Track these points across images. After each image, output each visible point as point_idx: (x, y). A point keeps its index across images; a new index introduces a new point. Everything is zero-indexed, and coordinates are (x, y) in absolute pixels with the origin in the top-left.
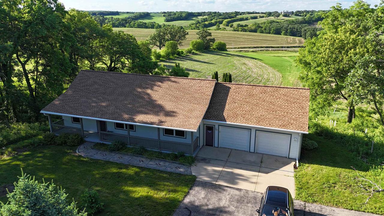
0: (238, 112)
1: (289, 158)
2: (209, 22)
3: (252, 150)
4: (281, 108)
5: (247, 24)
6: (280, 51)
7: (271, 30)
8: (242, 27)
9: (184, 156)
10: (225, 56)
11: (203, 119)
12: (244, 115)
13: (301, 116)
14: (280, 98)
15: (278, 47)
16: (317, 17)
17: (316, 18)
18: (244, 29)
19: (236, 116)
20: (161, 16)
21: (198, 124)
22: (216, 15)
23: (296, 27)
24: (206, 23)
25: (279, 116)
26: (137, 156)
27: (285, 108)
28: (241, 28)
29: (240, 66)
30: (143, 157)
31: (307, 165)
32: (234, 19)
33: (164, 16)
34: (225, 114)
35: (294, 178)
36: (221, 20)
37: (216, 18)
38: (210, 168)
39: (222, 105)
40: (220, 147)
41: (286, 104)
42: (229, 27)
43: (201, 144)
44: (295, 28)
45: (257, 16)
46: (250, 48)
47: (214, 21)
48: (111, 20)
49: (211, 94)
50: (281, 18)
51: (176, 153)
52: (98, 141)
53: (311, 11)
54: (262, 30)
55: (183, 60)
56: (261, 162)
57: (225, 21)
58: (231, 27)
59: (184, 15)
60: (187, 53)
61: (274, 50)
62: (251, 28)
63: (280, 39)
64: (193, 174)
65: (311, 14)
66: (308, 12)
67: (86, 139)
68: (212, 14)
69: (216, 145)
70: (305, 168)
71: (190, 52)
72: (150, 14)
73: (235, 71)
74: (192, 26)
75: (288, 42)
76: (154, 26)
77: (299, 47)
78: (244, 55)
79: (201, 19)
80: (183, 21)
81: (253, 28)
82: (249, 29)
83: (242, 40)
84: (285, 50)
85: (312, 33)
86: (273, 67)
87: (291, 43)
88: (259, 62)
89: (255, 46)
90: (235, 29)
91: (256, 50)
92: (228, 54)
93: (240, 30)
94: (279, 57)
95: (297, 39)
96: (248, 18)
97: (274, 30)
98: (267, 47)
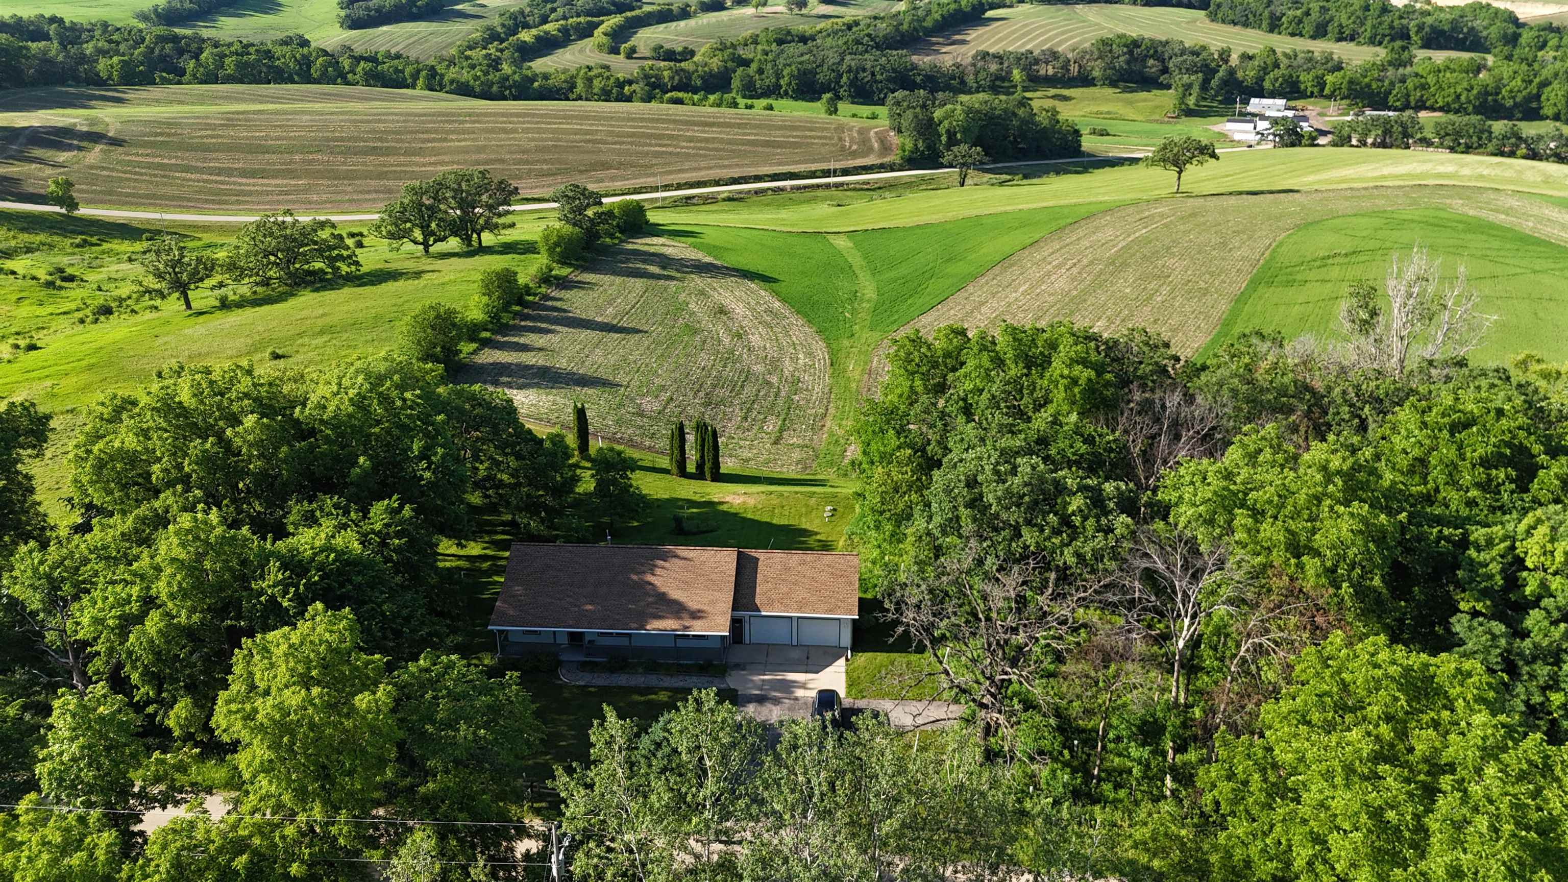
0: (773, 596)
1: (841, 648)
2: (534, 32)
3: (795, 643)
4: (826, 586)
5: (689, 41)
6: (820, 193)
7: (783, 76)
8: (672, 64)
9: (711, 665)
10: (658, 277)
11: (732, 610)
12: (781, 600)
13: (849, 595)
14: (823, 570)
15: (813, 174)
16: (937, 16)
17: (937, 20)
18: (682, 70)
19: (771, 603)
21: (727, 624)
23: (868, 66)
24: (526, 36)
25: (826, 597)
26: (651, 674)
27: (830, 586)
28: (671, 68)
29: (711, 326)
31: (861, 654)
32: (634, 13)
34: (758, 601)
35: (844, 675)
36: (582, 19)
37: (560, 11)
38: (756, 678)
39: (751, 587)
40: (753, 644)
41: (832, 579)
42: (622, 56)
43: (728, 643)
44: (864, 70)
46: (717, 183)
47: (557, 25)
49: (735, 573)
50: (815, 12)
52: (578, 658)
54: (749, 76)
55: (544, 325)
56: (809, 659)
57: (601, 29)
58: (629, 56)
60: (541, 287)
61: (799, 188)
62: (706, 64)
64: (732, 687)
67: (562, 658)
69: (747, 642)
70: (858, 658)
71: (546, 279)
73: (704, 359)
74: (468, 53)
75: (843, 147)
76: (309, 67)
77: (882, 168)
78: (708, 259)
79: (501, 15)
80: (424, 24)
81: (715, 64)
82: (700, 69)
83: (687, 148)
84: (837, 185)
85: (920, 117)
86: (805, 315)
87: (854, 155)
88: (763, 293)
89: (736, 176)
90: (647, 68)
91: (740, 192)
92: (664, 261)
93: (666, 73)
94: (819, 237)
95: (872, 133)
96: (688, 6)
97: (792, 75)
98: (775, 174)
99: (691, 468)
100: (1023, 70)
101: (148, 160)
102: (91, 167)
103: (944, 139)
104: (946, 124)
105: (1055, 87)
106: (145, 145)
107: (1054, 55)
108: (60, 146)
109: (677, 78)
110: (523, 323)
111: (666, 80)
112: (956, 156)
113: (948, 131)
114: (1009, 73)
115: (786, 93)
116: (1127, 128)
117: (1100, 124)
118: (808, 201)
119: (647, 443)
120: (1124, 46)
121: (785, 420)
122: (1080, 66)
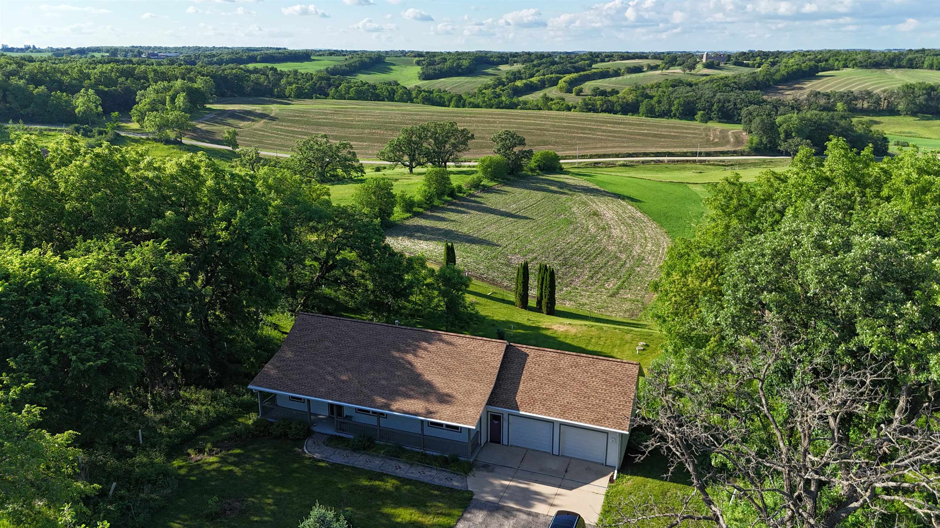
0: (536, 396)
1: (606, 465)
2: (524, 81)
3: (556, 452)
4: (597, 393)
5: (617, 87)
6: (688, 165)
7: (674, 105)
8: (603, 97)
9: (457, 460)
10: (556, 192)
11: (487, 404)
12: (545, 401)
13: (621, 407)
14: (596, 376)
15: (685, 154)
16: (784, 73)
17: (783, 75)
18: (609, 101)
19: (532, 402)
20: (410, 64)
21: (478, 417)
22: (544, 63)
23: (732, 99)
24: (519, 83)
25: (593, 405)
26: (391, 460)
27: (602, 393)
28: (602, 100)
29: (584, 221)
30: (400, 461)
31: (629, 477)
32: (585, 73)
33: (418, 63)
34: (518, 399)
35: (604, 497)
36: (553, 75)
37: (541, 72)
38: (497, 482)
39: (514, 383)
40: (511, 446)
41: (604, 387)
42: (573, 94)
43: (483, 441)
44: (729, 101)
45: (642, 66)
46: (617, 156)
47: (538, 78)
48: (293, 80)
49: (499, 365)
50: (700, 72)
51: (447, 456)
52: (331, 431)
53: (773, 53)
54: (651, 104)
55: (463, 209)
56: (566, 472)
57: (563, 79)
58: (578, 94)
59: (465, 63)
60: (470, 190)
61: (673, 161)
62: (625, 98)
63: (691, 133)
64: (470, 489)
65: (772, 60)
66: (765, 55)
67: (315, 429)
68: (532, 61)
69: (505, 442)
70: (625, 480)
71: (476, 185)
72: (385, 57)
73: (571, 238)
74: (484, 91)
75: (708, 140)
76: (394, 94)
77: (735, 153)
78: (597, 187)
79: (507, 73)
80: (463, 78)
81: (631, 98)
82: (620, 100)
83: (601, 135)
84: (701, 162)
85: (766, 121)
86: (659, 222)
87: (716, 144)
88: (630, 208)
89: (631, 152)
90: (587, 100)
91: (632, 162)
92: (562, 185)
93: (598, 103)
94: (682, 185)
95: (730, 133)
96: (619, 69)
97: (679, 104)
98: (658, 153)
99: (532, 303)
100: (846, 103)
101: (287, 128)
102: (255, 130)
103: (782, 136)
104: (785, 126)
105: (868, 115)
106: (289, 121)
107: (869, 94)
108: (243, 119)
109: (605, 106)
110: (449, 207)
111: (598, 106)
112: (791, 145)
113: (786, 132)
114: (834, 105)
115: (675, 115)
116: (924, 143)
117: (902, 139)
118: (679, 169)
119: (505, 284)
120: (924, 89)
121: (624, 282)
122: (889, 102)
